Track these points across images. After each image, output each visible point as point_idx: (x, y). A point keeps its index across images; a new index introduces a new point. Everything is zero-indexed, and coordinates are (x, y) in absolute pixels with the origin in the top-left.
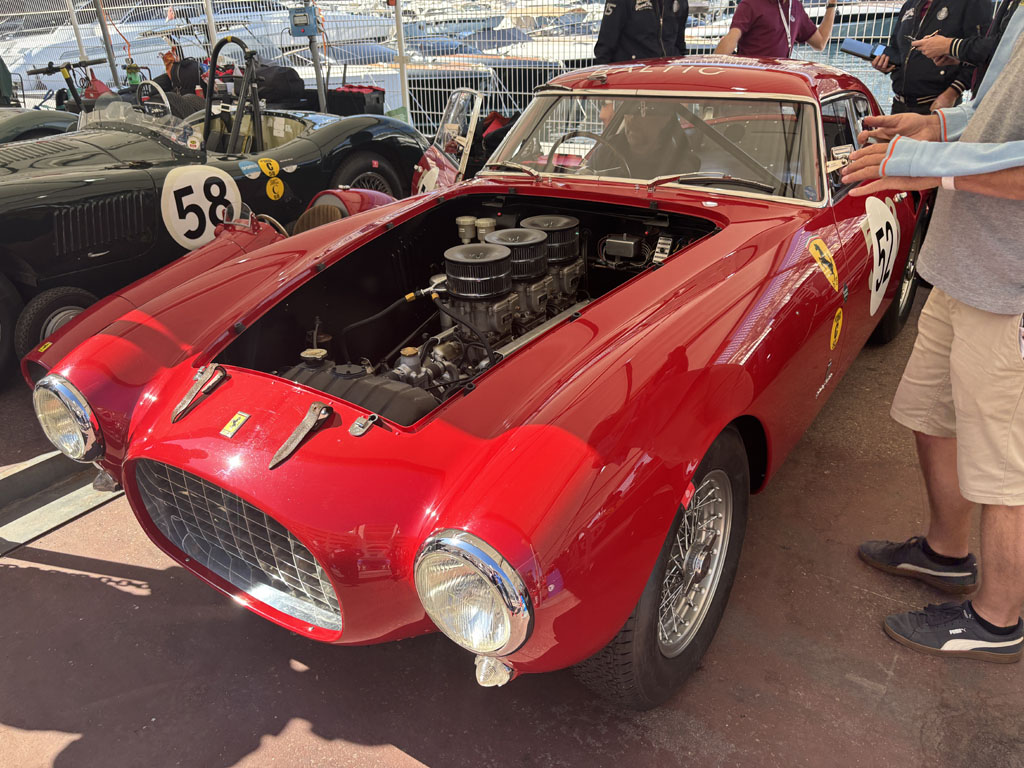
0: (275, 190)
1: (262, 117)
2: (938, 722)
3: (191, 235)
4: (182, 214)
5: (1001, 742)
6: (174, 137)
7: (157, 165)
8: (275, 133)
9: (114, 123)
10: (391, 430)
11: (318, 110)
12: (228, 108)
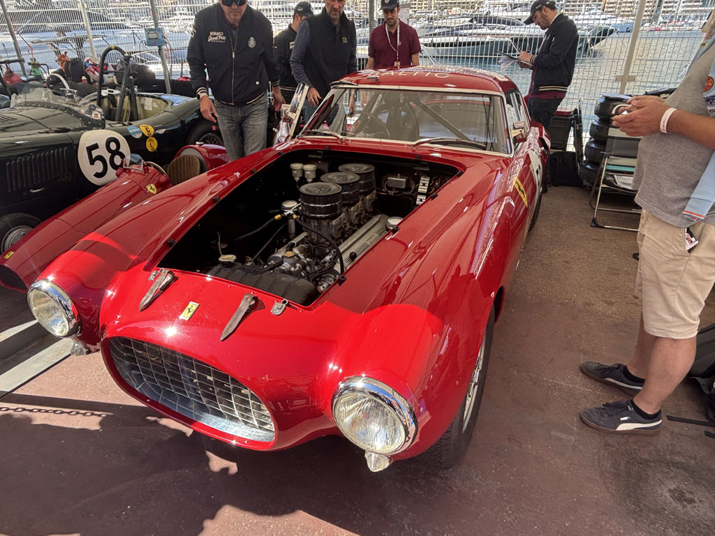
0: (152, 145)
1: (137, 98)
2: (606, 455)
3: (98, 175)
4: (92, 162)
5: (641, 463)
6: (83, 111)
7: (73, 131)
8: (146, 108)
9: (39, 103)
10: (296, 309)
11: (165, 92)
12: (112, 92)
